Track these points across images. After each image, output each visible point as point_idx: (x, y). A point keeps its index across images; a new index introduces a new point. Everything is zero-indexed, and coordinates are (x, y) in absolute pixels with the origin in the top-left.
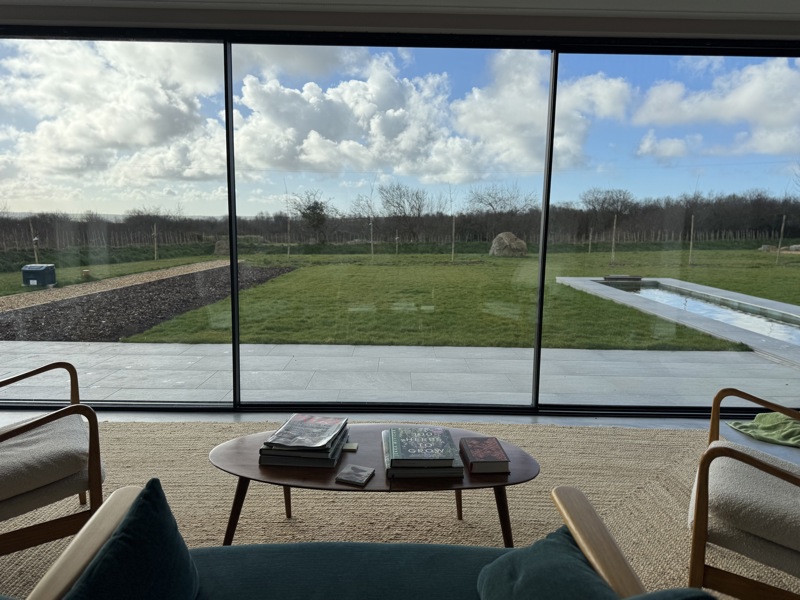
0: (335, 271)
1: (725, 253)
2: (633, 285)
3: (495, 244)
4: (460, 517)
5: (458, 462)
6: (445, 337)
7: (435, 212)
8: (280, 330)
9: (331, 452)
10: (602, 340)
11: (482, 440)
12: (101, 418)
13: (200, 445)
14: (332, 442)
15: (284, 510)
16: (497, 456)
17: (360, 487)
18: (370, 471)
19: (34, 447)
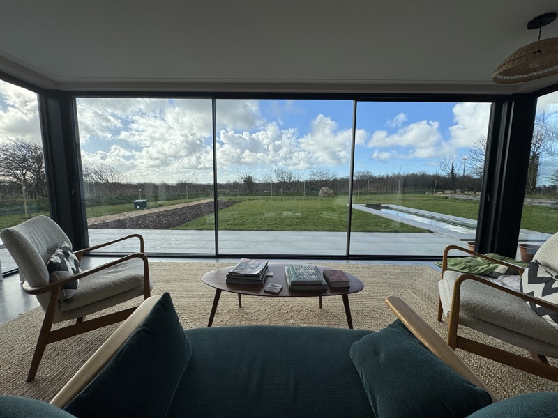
0: (257, 203)
1: (411, 195)
2: (378, 207)
3: (321, 192)
4: (321, 307)
5: (325, 282)
6: (304, 227)
7: (296, 180)
8: (235, 225)
9: (261, 276)
10: (370, 228)
11: (334, 271)
12: (150, 260)
13: (201, 272)
14: (261, 272)
15: (238, 303)
16: (343, 279)
17: (276, 295)
18: (281, 286)
19: (119, 274)
